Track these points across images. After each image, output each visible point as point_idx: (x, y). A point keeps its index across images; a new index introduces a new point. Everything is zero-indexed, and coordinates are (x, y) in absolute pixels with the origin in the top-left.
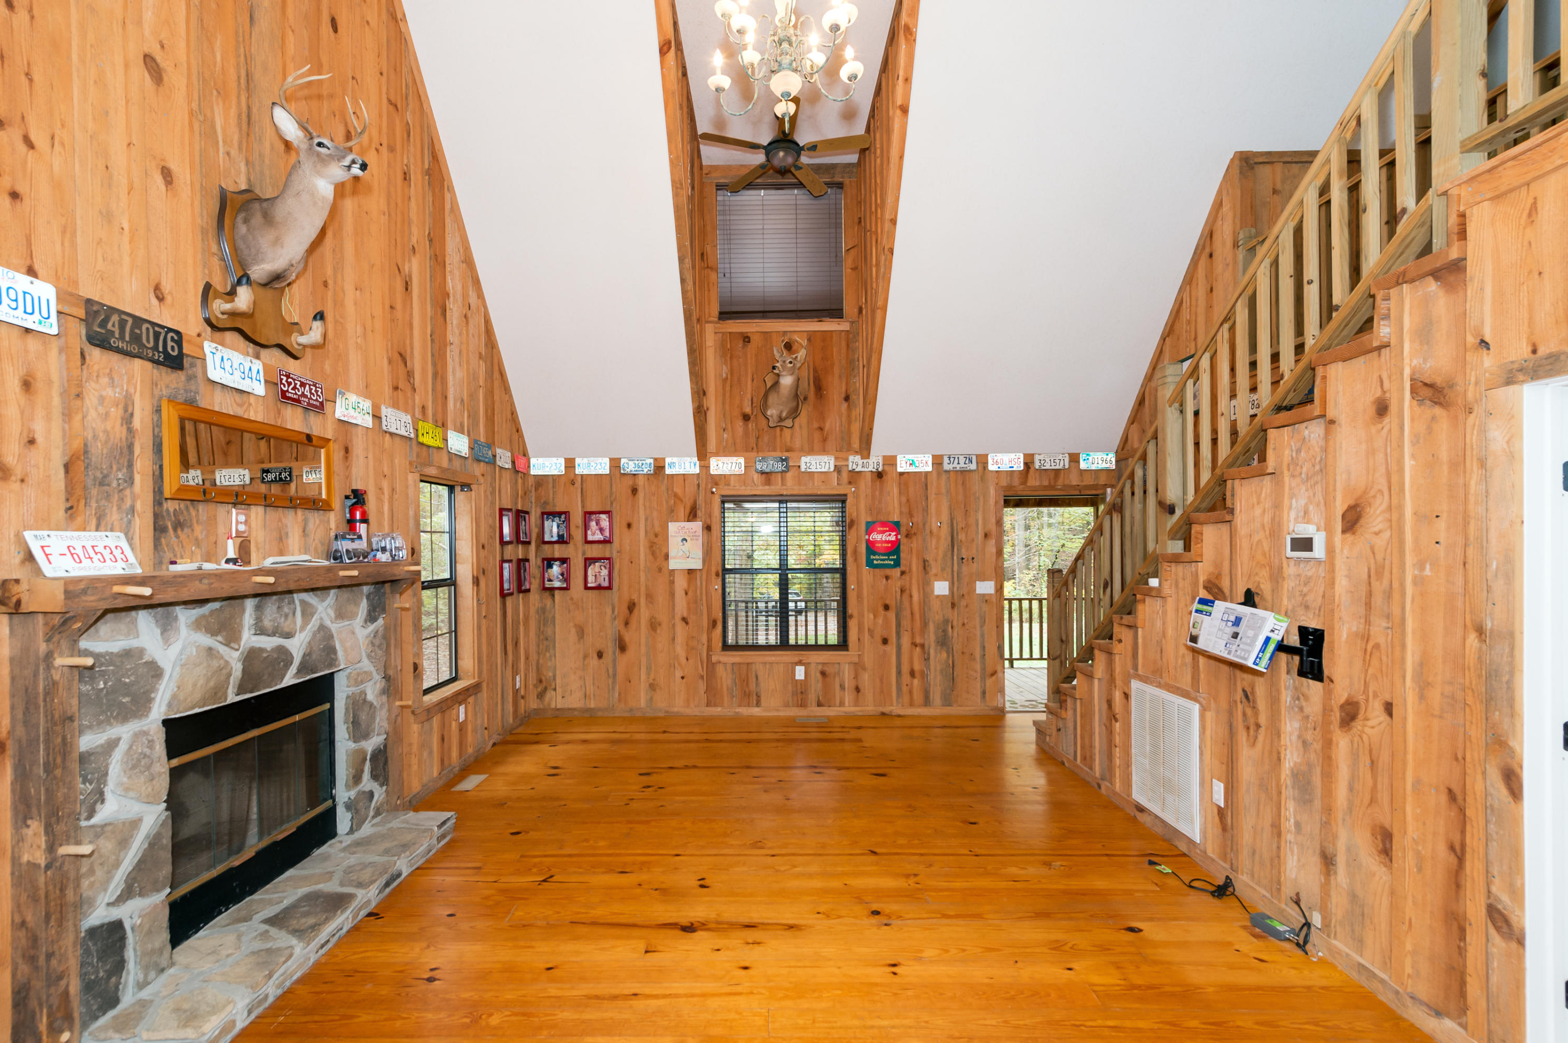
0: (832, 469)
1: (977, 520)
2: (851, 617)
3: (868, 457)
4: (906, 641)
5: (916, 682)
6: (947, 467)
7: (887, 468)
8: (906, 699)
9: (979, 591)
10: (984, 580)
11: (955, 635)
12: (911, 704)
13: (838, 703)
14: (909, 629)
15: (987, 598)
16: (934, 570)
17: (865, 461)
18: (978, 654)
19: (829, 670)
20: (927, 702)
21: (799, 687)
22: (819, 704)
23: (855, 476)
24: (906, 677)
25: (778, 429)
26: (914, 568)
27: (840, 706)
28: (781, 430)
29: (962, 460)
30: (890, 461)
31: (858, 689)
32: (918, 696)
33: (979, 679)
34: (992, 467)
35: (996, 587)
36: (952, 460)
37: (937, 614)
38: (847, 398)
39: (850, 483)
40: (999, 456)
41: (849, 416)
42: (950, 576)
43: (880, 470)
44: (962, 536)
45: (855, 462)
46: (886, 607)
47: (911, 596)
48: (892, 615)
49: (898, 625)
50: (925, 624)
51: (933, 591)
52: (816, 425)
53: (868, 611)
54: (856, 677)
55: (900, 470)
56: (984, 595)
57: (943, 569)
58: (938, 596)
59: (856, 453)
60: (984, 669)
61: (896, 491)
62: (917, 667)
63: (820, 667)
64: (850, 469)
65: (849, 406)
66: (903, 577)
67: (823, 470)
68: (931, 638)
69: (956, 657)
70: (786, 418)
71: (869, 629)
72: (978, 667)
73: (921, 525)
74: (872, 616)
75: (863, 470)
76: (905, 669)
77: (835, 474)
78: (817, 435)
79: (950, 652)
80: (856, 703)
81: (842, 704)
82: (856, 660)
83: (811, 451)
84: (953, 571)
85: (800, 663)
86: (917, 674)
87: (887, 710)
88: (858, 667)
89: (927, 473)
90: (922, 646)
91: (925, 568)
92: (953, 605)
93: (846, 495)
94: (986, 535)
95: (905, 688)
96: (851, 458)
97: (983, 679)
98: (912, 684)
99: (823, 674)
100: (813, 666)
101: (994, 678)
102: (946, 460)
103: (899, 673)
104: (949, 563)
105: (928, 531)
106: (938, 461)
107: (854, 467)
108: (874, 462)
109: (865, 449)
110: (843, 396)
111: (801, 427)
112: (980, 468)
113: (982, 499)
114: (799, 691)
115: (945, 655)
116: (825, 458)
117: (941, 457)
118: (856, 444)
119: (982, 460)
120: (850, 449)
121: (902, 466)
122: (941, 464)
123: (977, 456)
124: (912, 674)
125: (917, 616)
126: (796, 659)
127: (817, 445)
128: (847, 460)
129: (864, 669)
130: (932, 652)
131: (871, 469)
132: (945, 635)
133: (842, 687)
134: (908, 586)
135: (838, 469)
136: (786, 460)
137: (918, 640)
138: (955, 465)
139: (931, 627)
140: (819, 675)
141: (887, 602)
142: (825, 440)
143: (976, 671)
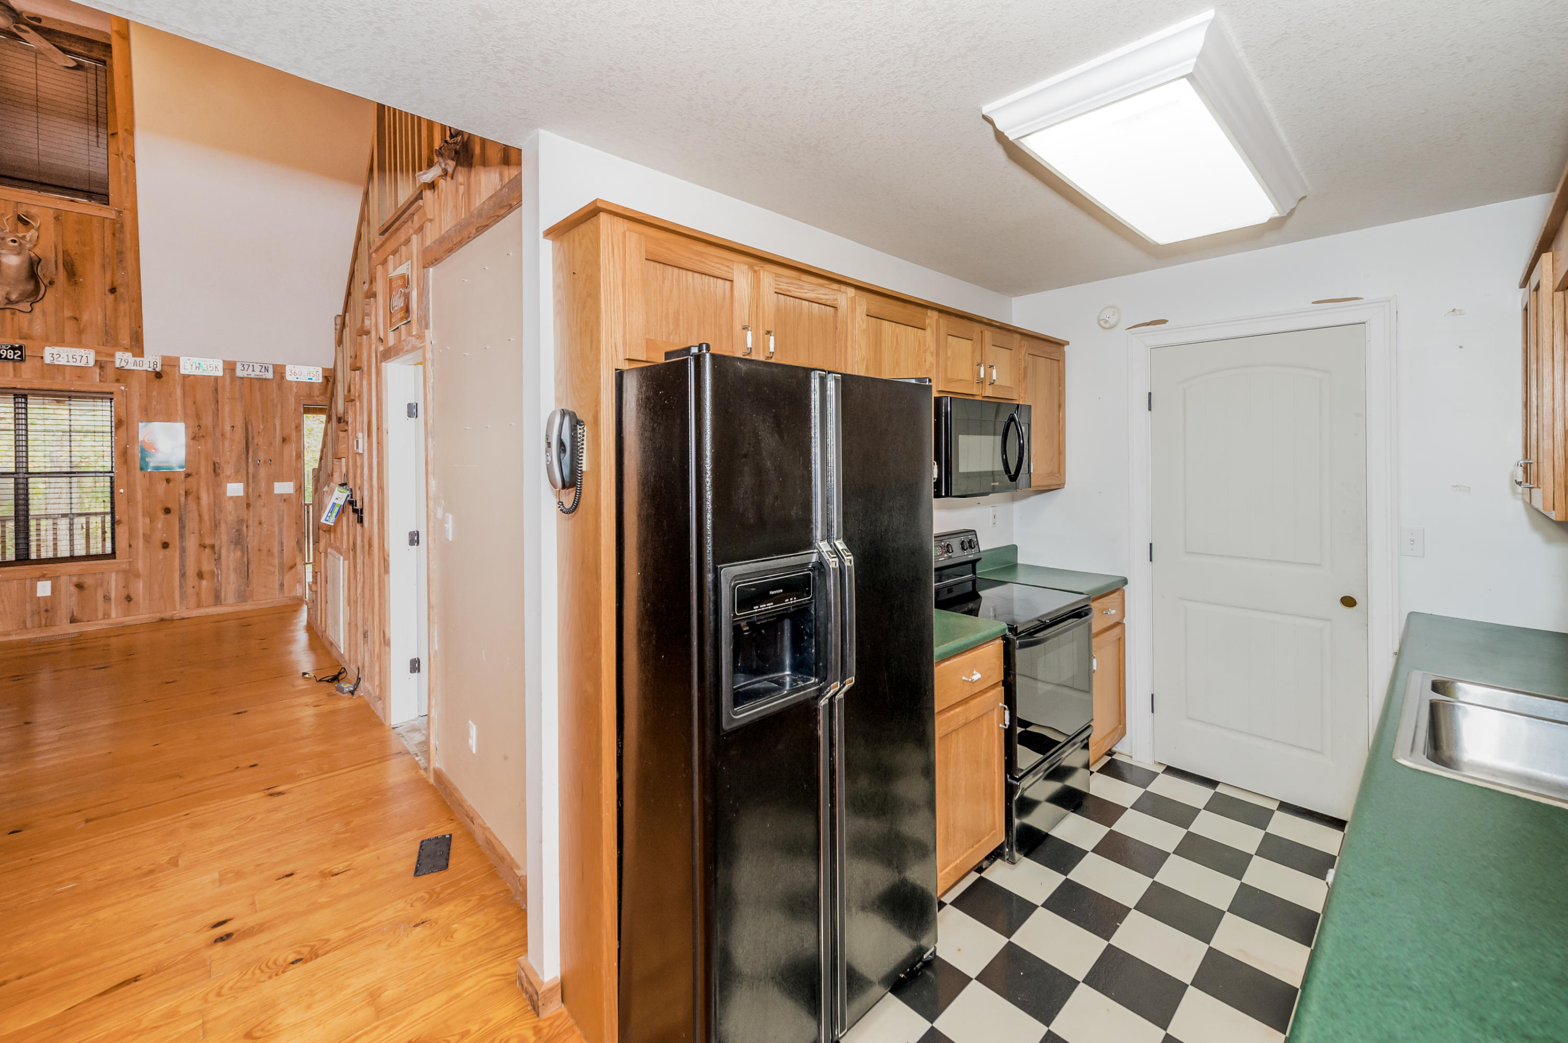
0: (91, 363)
1: (275, 426)
2: (120, 522)
3: (141, 354)
4: (192, 543)
5: (204, 583)
6: (239, 373)
7: (166, 368)
8: (193, 601)
9: (276, 491)
10: (283, 481)
11: (251, 534)
12: (199, 605)
13: (100, 615)
14: (196, 532)
15: (285, 497)
16: (229, 470)
17: (138, 359)
18: (276, 551)
19: (89, 581)
20: (217, 599)
21: (42, 604)
22: (73, 620)
23: (122, 375)
24: (192, 579)
25: (8, 312)
26: (203, 471)
27: (104, 618)
28: (13, 314)
29: (257, 368)
30: (171, 363)
31: (129, 599)
32: (206, 596)
33: (277, 573)
34: (289, 377)
35: (295, 487)
36: (246, 367)
37: (230, 514)
38: (113, 290)
39: (118, 381)
40: (298, 369)
41: (115, 310)
42: (245, 478)
43: (158, 369)
44: (259, 440)
45: (123, 359)
46: (167, 511)
47: (198, 498)
48: (174, 518)
49: (182, 527)
50: (216, 526)
51: (225, 493)
52: (67, 313)
53: (143, 515)
54: (126, 586)
55: (183, 372)
56: (281, 495)
57: (237, 471)
58: (231, 498)
59: (126, 349)
60: (281, 564)
61: (179, 392)
62: (206, 568)
63: (75, 579)
64: (117, 365)
65: (116, 299)
66: (189, 479)
67: (78, 364)
68: (224, 537)
69: (251, 554)
70: (17, 302)
71: (144, 535)
72: (276, 562)
73: (210, 428)
74: (148, 520)
75: (134, 368)
76: (191, 571)
77: (98, 370)
78: (70, 326)
79: (245, 550)
80: (127, 613)
81: (107, 615)
82: (125, 566)
83: (61, 342)
84: (247, 473)
85: (43, 577)
86: (205, 576)
87: (167, 615)
88: (130, 574)
89: (216, 378)
90: (213, 547)
91: (215, 471)
92: (248, 505)
93: (112, 393)
94: (284, 440)
95: (190, 591)
96: (119, 355)
97: (282, 573)
98: (200, 586)
99: (80, 586)
100: (64, 580)
101: (294, 570)
102: (239, 367)
103: (183, 575)
104: (244, 465)
105: (219, 435)
106: (230, 367)
107: (123, 364)
108: (149, 361)
109: (137, 345)
110: (108, 288)
111: (44, 313)
112: (278, 377)
113: (279, 406)
114: (42, 610)
115: (239, 554)
116: (82, 352)
117: (234, 363)
118: (126, 341)
119: (279, 371)
120: (117, 345)
121: (187, 367)
122: (233, 370)
123: (274, 365)
124: (200, 575)
125: (206, 517)
126: (38, 574)
127: (68, 336)
128: (113, 356)
129: (138, 576)
130: (224, 552)
131: (145, 367)
132: (239, 535)
133: (107, 598)
134: (195, 488)
135: (100, 365)
136: (20, 348)
137: (208, 541)
138: (250, 371)
139: (223, 527)
140: (73, 589)
141: (169, 506)
142: (80, 332)
143: (274, 566)
